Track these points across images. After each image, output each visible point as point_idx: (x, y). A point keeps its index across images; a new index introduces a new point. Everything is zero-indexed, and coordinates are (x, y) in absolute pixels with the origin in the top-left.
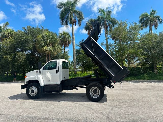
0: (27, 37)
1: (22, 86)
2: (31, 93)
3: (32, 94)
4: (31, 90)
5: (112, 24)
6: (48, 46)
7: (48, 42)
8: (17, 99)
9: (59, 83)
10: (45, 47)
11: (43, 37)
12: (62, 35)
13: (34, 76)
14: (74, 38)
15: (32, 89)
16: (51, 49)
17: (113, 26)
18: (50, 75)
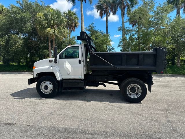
0: (24, 14)
1: (29, 80)
2: (44, 90)
3: (46, 91)
4: (43, 86)
5: (131, 4)
6: (52, 28)
7: (52, 22)
8: (25, 98)
9: (83, 77)
10: (49, 29)
11: (45, 15)
12: (66, 15)
13: (48, 67)
14: (83, 20)
15: (45, 84)
16: (57, 32)
17: (132, 6)
18: (70, 66)
